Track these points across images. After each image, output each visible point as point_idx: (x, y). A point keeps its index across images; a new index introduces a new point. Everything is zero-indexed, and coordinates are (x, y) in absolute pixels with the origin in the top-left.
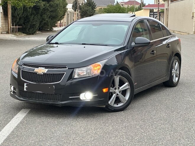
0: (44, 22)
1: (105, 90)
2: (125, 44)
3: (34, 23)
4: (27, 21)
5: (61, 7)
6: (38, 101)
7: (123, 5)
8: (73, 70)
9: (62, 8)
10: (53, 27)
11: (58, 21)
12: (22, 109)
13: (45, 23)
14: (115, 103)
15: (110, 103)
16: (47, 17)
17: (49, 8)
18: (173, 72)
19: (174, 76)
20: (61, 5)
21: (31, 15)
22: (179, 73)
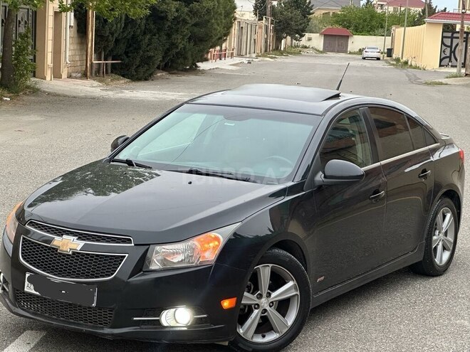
0: (175, 51)
1: (226, 304)
2: (298, 179)
3: (151, 54)
4: (135, 49)
5: (221, 14)
6: (55, 323)
7: (382, 5)
8: (147, 250)
9: (223, 17)
10: (198, 62)
11: (212, 47)
12: (25, 330)
13: (177, 53)
14: (257, 332)
15: (244, 334)
16: (183, 39)
17: (188, 19)
18: (435, 238)
19: (440, 248)
20: (221, 10)
21: (145, 33)
22: (452, 241)
